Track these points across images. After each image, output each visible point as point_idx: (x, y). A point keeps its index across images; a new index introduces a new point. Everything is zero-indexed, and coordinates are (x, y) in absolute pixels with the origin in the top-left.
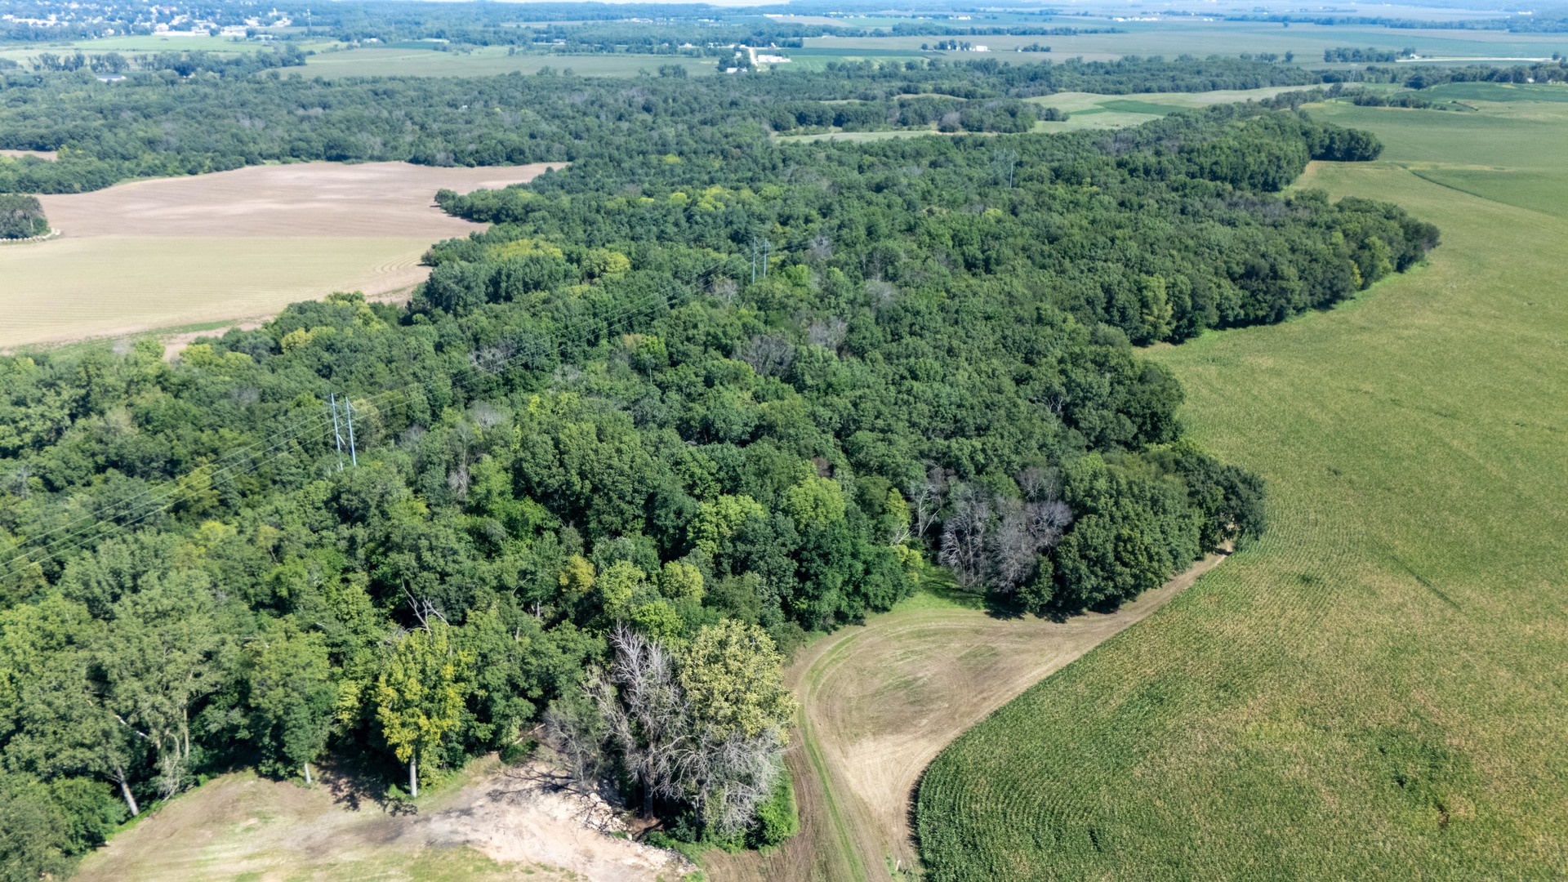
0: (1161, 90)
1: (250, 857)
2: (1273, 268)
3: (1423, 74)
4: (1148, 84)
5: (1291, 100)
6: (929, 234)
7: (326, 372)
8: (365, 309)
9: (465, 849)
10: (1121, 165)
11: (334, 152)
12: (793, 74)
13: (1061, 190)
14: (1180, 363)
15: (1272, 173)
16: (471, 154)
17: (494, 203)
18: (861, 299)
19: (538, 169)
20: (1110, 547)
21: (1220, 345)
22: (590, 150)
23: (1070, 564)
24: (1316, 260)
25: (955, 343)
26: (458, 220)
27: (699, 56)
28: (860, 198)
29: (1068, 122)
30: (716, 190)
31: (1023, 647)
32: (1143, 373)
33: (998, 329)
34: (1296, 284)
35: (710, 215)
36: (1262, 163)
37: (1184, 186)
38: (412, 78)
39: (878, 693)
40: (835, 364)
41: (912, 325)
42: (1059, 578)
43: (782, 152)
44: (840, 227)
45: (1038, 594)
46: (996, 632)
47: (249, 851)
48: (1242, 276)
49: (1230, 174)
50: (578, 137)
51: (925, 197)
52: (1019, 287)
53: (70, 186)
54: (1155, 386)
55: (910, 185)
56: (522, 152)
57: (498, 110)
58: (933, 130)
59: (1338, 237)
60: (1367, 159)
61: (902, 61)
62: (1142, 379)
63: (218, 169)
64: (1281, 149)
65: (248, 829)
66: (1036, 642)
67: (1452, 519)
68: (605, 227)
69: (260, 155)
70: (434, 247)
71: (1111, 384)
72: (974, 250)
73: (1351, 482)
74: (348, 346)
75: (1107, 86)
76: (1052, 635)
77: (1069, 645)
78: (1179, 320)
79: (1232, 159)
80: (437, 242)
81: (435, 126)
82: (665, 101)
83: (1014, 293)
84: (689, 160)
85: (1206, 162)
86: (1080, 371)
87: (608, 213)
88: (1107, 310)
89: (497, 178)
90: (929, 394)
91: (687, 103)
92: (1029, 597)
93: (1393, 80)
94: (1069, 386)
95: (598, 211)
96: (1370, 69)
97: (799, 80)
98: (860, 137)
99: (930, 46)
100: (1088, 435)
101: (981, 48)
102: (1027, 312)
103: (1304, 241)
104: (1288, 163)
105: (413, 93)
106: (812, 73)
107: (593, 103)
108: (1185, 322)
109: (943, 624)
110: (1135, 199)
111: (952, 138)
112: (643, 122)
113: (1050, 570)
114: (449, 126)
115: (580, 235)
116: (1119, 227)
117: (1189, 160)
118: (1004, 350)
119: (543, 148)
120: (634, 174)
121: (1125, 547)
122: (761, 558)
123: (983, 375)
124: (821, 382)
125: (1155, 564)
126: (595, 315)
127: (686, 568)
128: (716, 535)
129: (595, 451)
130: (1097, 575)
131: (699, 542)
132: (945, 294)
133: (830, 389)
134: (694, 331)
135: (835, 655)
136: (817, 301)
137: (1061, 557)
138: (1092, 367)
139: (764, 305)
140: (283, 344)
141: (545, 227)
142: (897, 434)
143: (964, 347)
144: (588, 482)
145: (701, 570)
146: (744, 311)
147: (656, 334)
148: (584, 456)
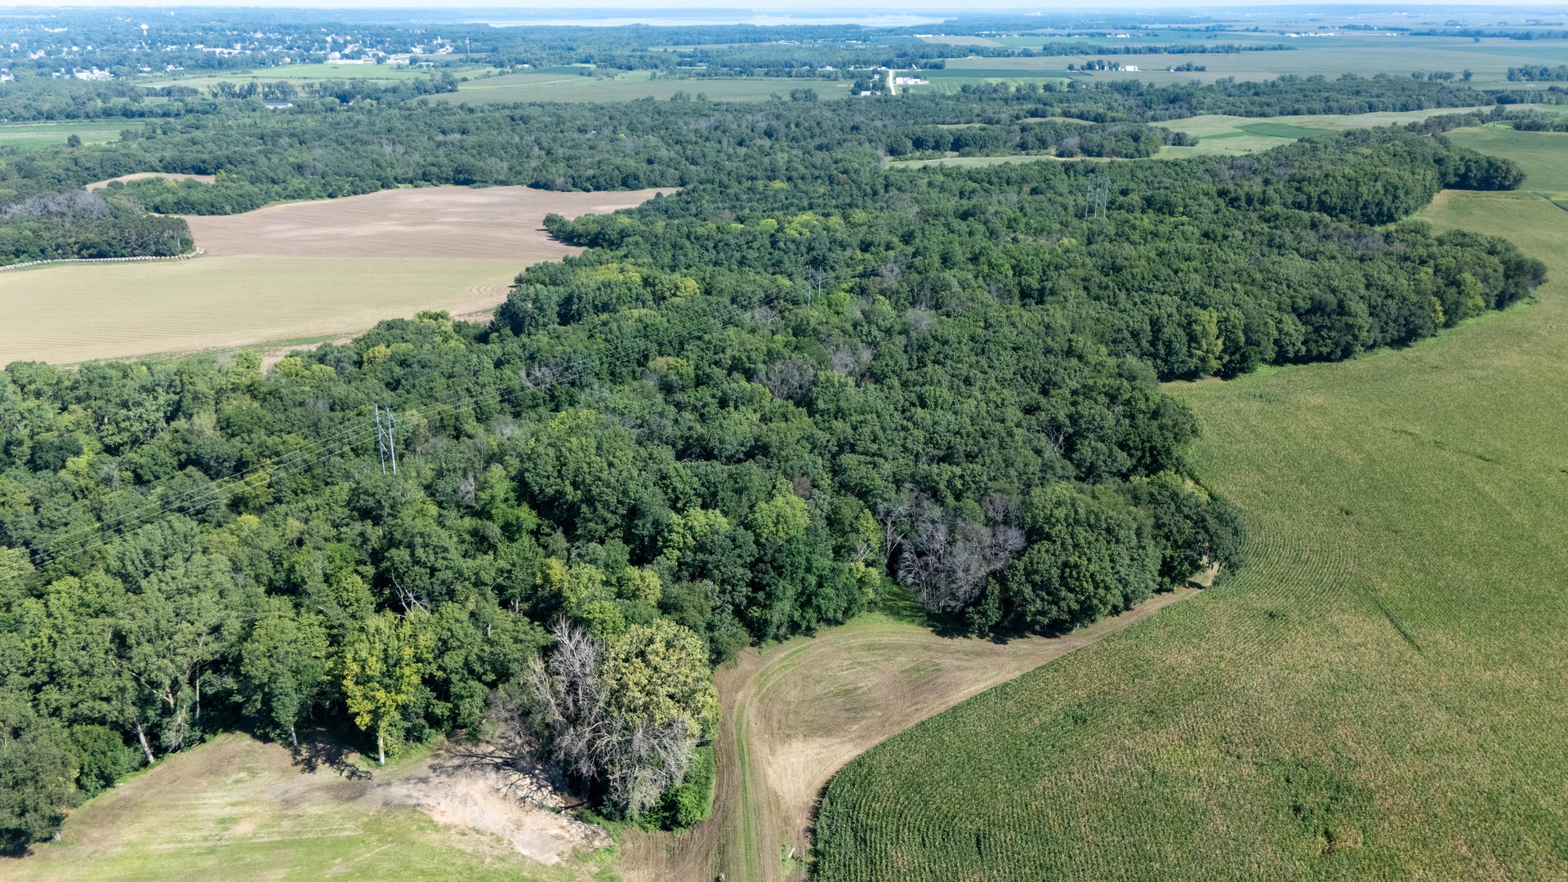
0: (1311, 112)
1: (234, 805)
2: (1341, 304)
4: (1298, 107)
5: (1443, 123)
6: (990, 265)
7: (393, 385)
8: (448, 326)
9: (415, 811)
10: (1222, 194)
11: (462, 177)
12: (924, 98)
13: (1147, 221)
14: (1224, 398)
15: (1387, 203)
16: (588, 179)
17: (594, 228)
18: (897, 327)
19: (649, 194)
21: (1274, 381)
22: (703, 175)
23: (1015, 587)
24: (1392, 296)
25: (974, 372)
26: (558, 243)
27: (836, 79)
28: (946, 225)
29: (1194, 147)
30: (807, 216)
31: (967, 664)
32: (1158, 408)
33: (1022, 359)
35: (793, 241)
36: (1377, 192)
37: (1276, 217)
39: (818, 698)
40: (851, 389)
41: (939, 353)
42: (1004, 598)
43: (886, 178)
44: (915, 255)
45: (984, 614)
46: (944, 650)
47: (234, 800)
48: (1308, 312)
49: (1340, 204)
50: (694, 162)
51: (1011, 224)
52: (1060, 319)
53: (222, 208)
54: (1167, 421)
55: (997, 213)
56: (636, 178)
57: (622, 135)
58: (1050, 156)
59: (1426, 274)
60: (1508, 188)
62: (1155, 415)
63: (356, 193)
64: (1400, 178)
65: (237, 781)
66: (980, 660)
68: (692, 251)
69: (396, 179)
70: (528, 270)
71: (1117, 417)
72: (1034, 282)
73: (1359, 523)
74: (419, 362)
75: (1252, 108)
76: (998, 655)
77: (1013, 664)
79: (1345, 188)
80: (531, 265)
81: (561, 152)
82: (788, 126)
83: (1053, 325)
84: (796, 186)
85: (1314, 191)
86: (1087, 403)
87: (697, 238)
88: (1153, 343)
89: (613, 203)
91: (809, 129)
92: (976, 617)
94: (1073, 419)
95: (688, 237)
97: (927, 103)
98: (972, 162)
99: (1077, 67)
101: (1130, 68)
102: (1058, 344)
103: (1386, 276)
104: (1407, 193)
105: (547, 119)
106: (944, 97)
107: (716, 128)
108: (1237, 357)
109: (895, 639)
110: (1220, 230)
111: (1063, 164)
112: (760, 148)
113: (997, 593)
114: (572, 152)
115: (667, 259)
116: (1188, 259)
117: (1298, 189)
118: (1022, 381)
119: (657, 173)
120: (738, 199)
121: (1071, 573)
122: (717, 567)
123: (991, 405)
124: (832, 407)
125: (1101, 592)
126: (646, 337)
127: (645, 574)
128: (681, 545)
129: (589, 464)
130: (1043, 600)
131: (665, 551)
132: (982, 324)
133: (840, 413)
134: (722, 356)
135: (785, 663)
136: (851, 329)
137: (1008, 580)
138: (1103, 399)
139: (798, 331)
140: (365, 359)
141: (636, 252)
142: (886, 459)
143: (981, 376)
144: (579, 492)
145: (661, 577)
146: (778, 337)
147: (688, 357)
148: (580, 468)
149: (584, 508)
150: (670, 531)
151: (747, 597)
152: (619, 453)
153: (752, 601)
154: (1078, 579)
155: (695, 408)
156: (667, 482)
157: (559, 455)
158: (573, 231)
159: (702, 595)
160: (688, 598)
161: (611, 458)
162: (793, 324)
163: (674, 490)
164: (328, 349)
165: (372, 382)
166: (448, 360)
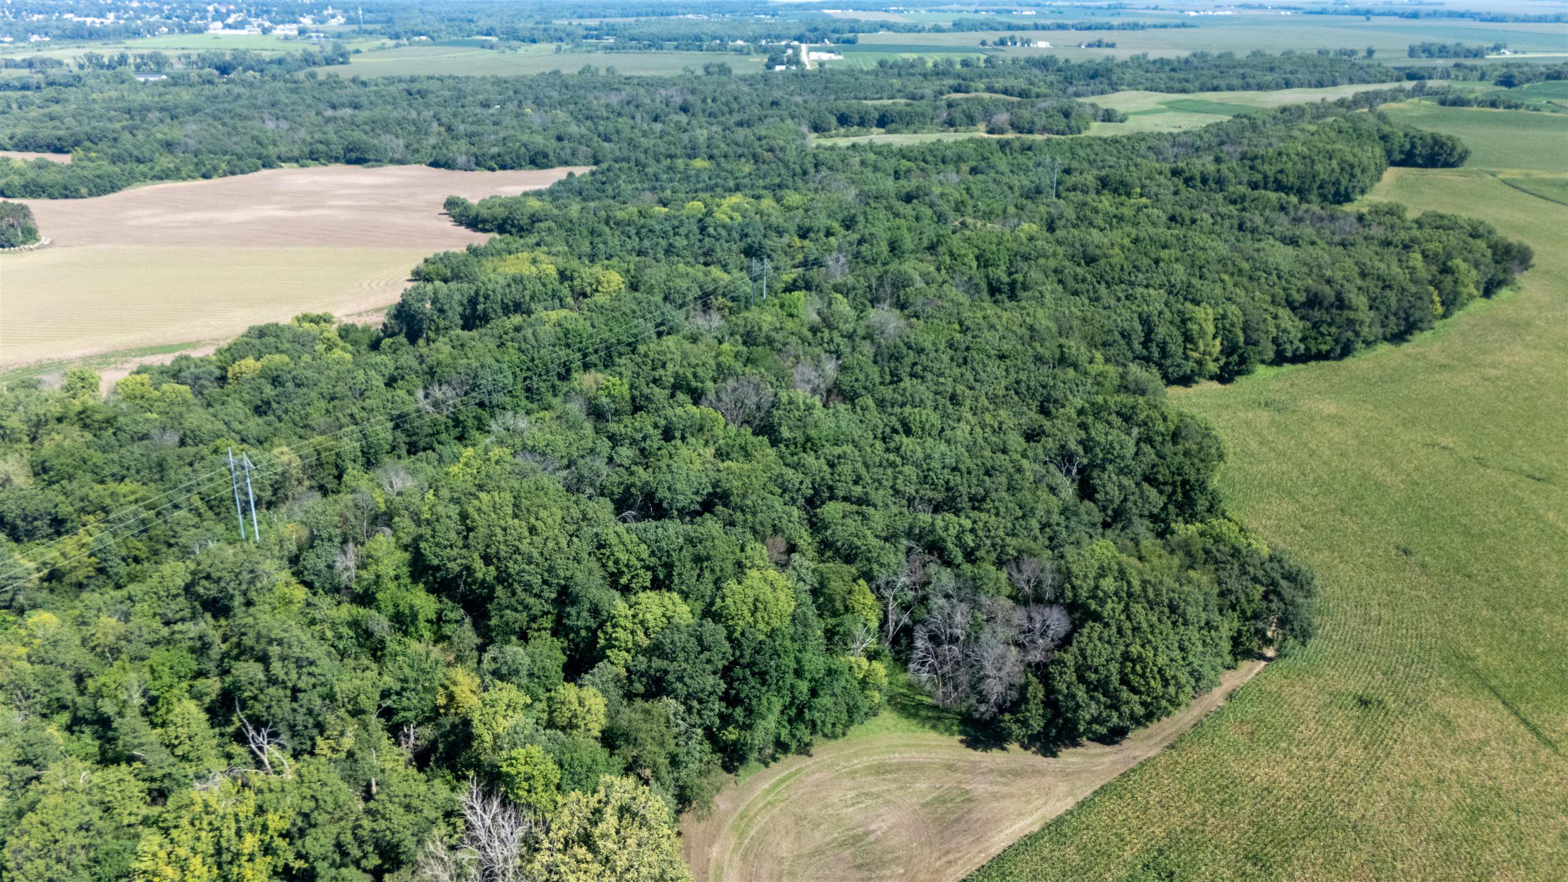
0: (1230, 88)
2: (1339, 297)
3: (1515, 72)
4: (1216, 82)
5: (1369, 99)
6: (952, 254)
7: (260, 410)
8: (332, 331)
10: (1175, 173)
11: (353, 155)
12: (841, 73)
13: (1106, 202)
14: (1228, 407)
15: (1344, 182)
16: (493, 157)
17: (501, 212)
18: (861, 332)
19: (559, 173)
20: (1114, 667)
21: (1274, 385)
22: (618, 153)
23: (1063, 687)
24: (1390, 287)
25: (960, 388)
26: (462, 229)
27: (748, 53)
28: (889, 208)
29: (1127, 124)
30: (736, 199)
31: (1005, 790)
32: (1178, 427)
33: (1012, 371)
34: (1365, 314)
35: (724, 226)
36: (1333, 170)
37: (1243, 198)
38: (450, 77)
39: (818, 851)
40: (819, 412)
41: (915, 364)
42: (1050, 703)
43: (815, 156)
44: (860, 242)
45: (1024, 723)
46: (973, 769)
48: (1303, 305)
49: (1297, 183)
50: (607, 139)
51: (959, 208)
52: (1043, 320)
53: (77, 191)
54: (1191, 445)
55: (942, 195)
56: (546, 156)
57: (528, 110)
58: (980, 132)
59: (1416, 258)
60: (1452, 165)
61: (957, 58)
62: (1175, 436)
63: (233, 173)
64: (1355, 156)
66: (1022, 783)
67: (1546, 618)
68: (614, 239)
69: (279, 158)
70: (426, 261)
71: (1137, 443)
72: (1000, 273)
73: (1424, 566)
74: (294, 378)
75: (1171, 84)
76: (1041, 773)
77: (1063, 787)
78: (1229, 355)
79: (1299, 166)
80: (430, 255)
81: (462, 128)
82: (704, 101)
83: (1037, 326)
84: (718, 165)
85: (1270, 170)
86: (1100, 426)
87: (617, 224)
88: (1145, 344)
89: (518, 183)
90: (920, 454)
91: (727, 104)
92: (1014, 727)
93: (1482, 77)
94: (1087, 445)
95: (607, 223)
96: (1457, 66)
97: (846, 78)
98: (901, 140)
99: (990, 42)
100: (1104, 509)
101: (1042, 44)
102: (1048, 351)
103: (1377, 264)
104: (1363, 171)
105: (447, 93)
106: (862, 71)
107: (628, 103)
108: (1235, 358)
109: (910, 756)
110: (1187, 214)
111: (999, 142)
112: (677, 123)
113: (1040, 695)
114: (475, 128)
115: (586, 247)
116: (1165, 247)
117: (1252, 168)
118: (1016, 398)
119: (568, 151)
120: (657, 180)
121: (1133, 668)
122: (680, 679)
123: (988, 430)
124: (799, 435)
125: (1172, 690)
126: (568, 346)
127: (583, 693)
128: (630, 645)
129: (504, 529)
130: (1098, 702)
131: (608, 652)
132: (957, 327)
133: (809, 444)
134: (662, 372)
135: (770, 798)
136: (809, 335)
137: (1054, 679)
138: (1117, 421)
139: (749, 339)
140: (230, 375)
141: (548, 239)
142: (875, 506)
143: (970, 393)
144: (492, 568)
145: (605, 692)
146: (726, 346)
147: (620, 374)
148: (492, 535)
149: (500, 591)
150: (614, 626)
151: (721, 716)
152: (543, 514)
153: (726, 720)
154: (1143, 676)
155: (634, 442)
156: (607, 552)
157: (464, 516)
158: (477, 216)
159: (662, 720)
160: (644, 726)
161: (532, 520)
162: (741, 330)
163: (616, 562)
164: (184, 363)
165: (236, 408)
166: (329, 377)
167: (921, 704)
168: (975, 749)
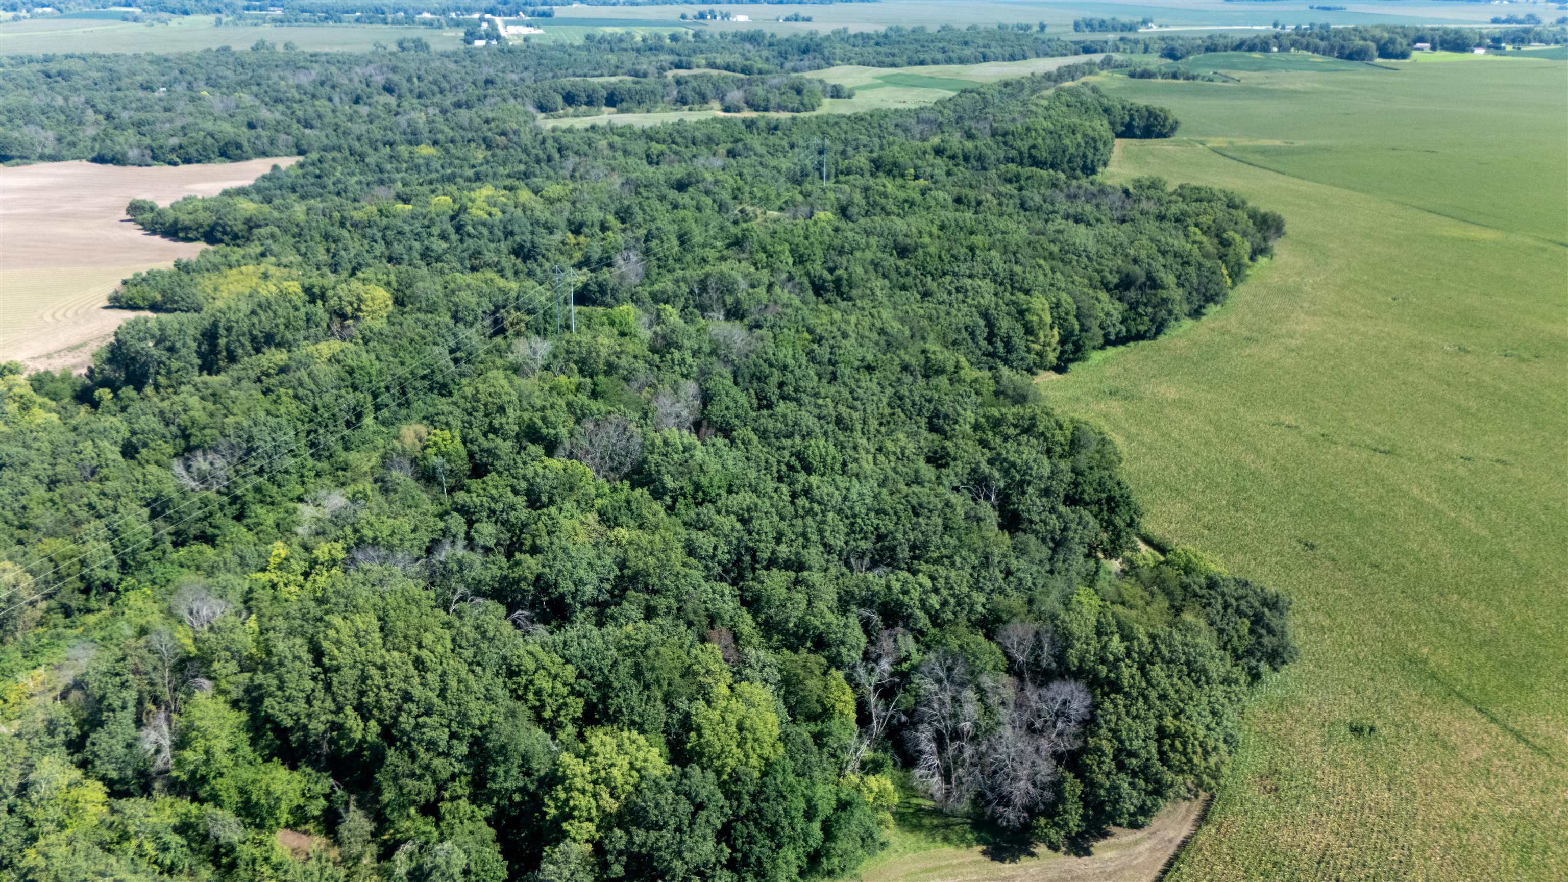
0: (935, 62)
2: (1150, 277)
3: (1176, 44)
4: (922, 57)
6: (763, 250)
8: (22, 384)
10: (937, 151)
12: (551, 48)
13: (887, 185)
15: (1090, 155)
16: (173, 150)
17: (206, 218)
18: (707, 349)
19: (258, 168)
20: (1153, 748)
21: (1109, 371)
22: (325, 141)
23: (1103, 779)
24: (1188, 263)
26: (157, 238)
27: (440, 27)
28: (662, 198)
29: (854, 99)
30: (486, 191)
32: (1074, 435)
33: (887, 385)
34: (1177, 294)
35: (484, 224)
36: (1079, 145)
38: (94, 55)
40: (699, 453)
41: (781, 385)
42: (1090, 801)
43: (556, 140)
44: (648, 238)
48: (1117, 287)
49: (1050, 158)
50: (308, 125)
51: (736, 195)
54: (1094, 455)
55: (716, 182)
56: (239, 146)
57: (205, 93)
58: (715, 111)
59: (1195, 232)
60: (1166, 135)
61: (666, 32)
62: (1077, 445)
64: (1092, 129)
68: (353, 245)
70: (125, 283)
73: (1332, 559)
75: (881, 58)
78: (1065, 344)
80: (129, 276)
81: (125, 115)
82: (409, 80)
83: (889, 330)
84: (447, 151)
85: (1024, 146)
86: (1007, 444)
87: (355, 225)
88: (990, 339)
89: (206, 180)
91: (435, 82)
93: (1146, 50)
95: (342, 224)
96: (1122, 39)
97: (559, 54)
98: (638, 120)
99: (690, 16)
101: (742, 18)
102: (914, 357)
103: (1170, 240)
104: (1101, 144)
105: (96, 75)
106: (572, 46)
107: (322, 84)
108: (1069, 347)
110: (970, 194)
112: (386, 105)
113: (1078, 792)
114: (142, 115)
115: (323, 257)
116: (971, 232)
118: (903, 416)
119: (265, 140)
120: (381, 171)
121: (1172, 746)
123: (892, 457)
128: (594, 812)
129: (380, 668)
131: (566, 826)
132: (809, 336)
133: (701, 494)
134: (500, 418)
136: (655, 357)
137: (1091, 771)
139: (588, 367)
141: (275, 247)
142: (812, 569)
143: (856, 415)
144: (373, 723)
146: (562, 379)
147: (447, 424)
148: (364, 678)
149: (391, 754)
150: (567, 789)
154: (1184, 752)
155: (494, 515)
157: (317, 653)
158: (176, 222)
161: (415, 649)
163: (538, 693)
167: (919, 809)
168: (1002, 861)
